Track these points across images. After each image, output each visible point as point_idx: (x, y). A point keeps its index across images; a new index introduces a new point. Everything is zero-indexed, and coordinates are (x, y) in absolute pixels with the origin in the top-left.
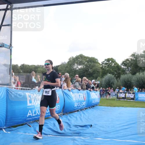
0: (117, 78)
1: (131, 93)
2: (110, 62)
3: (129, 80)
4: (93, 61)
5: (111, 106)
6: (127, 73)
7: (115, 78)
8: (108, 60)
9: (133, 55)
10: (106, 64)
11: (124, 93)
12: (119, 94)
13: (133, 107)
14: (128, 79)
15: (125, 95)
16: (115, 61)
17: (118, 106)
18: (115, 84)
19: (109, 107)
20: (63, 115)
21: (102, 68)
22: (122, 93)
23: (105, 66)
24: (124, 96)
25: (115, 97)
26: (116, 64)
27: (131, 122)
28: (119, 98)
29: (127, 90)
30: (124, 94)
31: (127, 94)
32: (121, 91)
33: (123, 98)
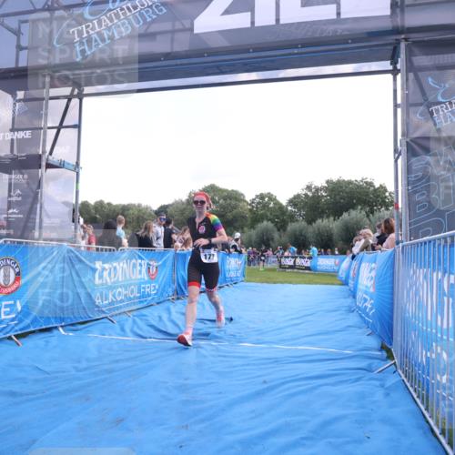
0: (279, 230)
1: (304, 258)
2: (266, 199)
3: (303, 233)
4: (234, 197)
5: (267, 282)
6: (297, 220)
7: (275, 229)
8: (262, 197)
9: (309, 188)
10: (259, 203)
11: (292, 257)
12: (283, 260)
13: (309, 283)
14: (301, 231)
15: (295, 262)
16: (275, 199)
17: (282, 283)
18: (275, 239)
19: (265, 285)
20: (178, 299)
21: (251, 210)
22: (288, 257)
23: (257, 208)
24: (292, 263)
25: (276, 265)
26: (277, 203)
27: (308, 312)
28: (282, 267)
29: (299, 252)
30: (293, 260)
31: (298, 260)
32: (286, 254)
33: (291, 267)
